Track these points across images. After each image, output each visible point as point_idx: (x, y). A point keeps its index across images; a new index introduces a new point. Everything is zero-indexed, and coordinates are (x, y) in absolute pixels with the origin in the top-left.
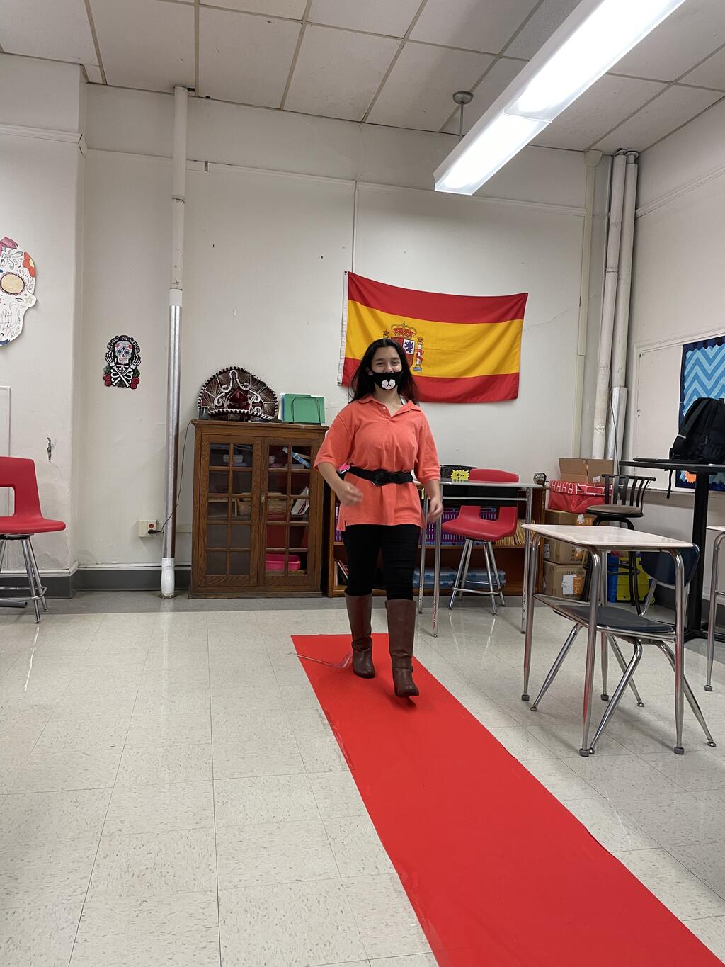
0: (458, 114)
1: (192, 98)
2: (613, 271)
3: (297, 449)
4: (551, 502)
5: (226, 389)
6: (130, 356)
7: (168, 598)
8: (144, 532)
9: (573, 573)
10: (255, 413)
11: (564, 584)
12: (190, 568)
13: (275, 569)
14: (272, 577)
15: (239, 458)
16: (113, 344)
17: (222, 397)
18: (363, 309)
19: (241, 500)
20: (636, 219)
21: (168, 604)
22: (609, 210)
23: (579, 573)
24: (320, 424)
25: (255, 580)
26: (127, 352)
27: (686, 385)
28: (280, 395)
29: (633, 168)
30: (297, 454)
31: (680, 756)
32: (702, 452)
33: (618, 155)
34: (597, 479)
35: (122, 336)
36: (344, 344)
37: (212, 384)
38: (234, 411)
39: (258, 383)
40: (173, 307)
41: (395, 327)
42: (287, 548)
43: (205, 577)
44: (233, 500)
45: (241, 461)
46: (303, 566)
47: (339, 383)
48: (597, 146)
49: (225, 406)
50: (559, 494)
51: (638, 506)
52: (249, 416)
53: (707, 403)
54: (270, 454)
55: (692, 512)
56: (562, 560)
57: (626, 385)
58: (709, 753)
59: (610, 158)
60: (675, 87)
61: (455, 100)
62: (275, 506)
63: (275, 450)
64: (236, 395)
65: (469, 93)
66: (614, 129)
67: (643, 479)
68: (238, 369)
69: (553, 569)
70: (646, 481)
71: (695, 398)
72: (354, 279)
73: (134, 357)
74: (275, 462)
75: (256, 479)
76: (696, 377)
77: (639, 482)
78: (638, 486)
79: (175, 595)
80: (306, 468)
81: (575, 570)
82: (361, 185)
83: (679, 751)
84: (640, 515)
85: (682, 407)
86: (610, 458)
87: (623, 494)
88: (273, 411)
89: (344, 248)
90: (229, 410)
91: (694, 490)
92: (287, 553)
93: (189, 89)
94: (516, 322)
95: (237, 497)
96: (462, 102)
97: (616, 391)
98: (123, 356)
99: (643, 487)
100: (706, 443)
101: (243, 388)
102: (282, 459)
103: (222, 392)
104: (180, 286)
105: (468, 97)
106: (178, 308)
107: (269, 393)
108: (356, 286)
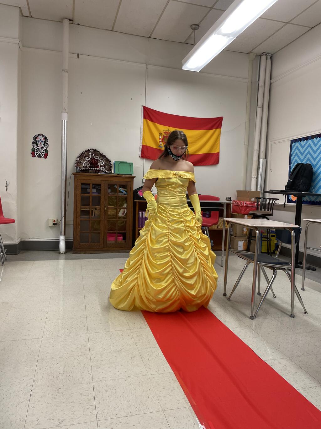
0: (193, 35)
1: (71, 24)
2: (260, 108)
3: (120, 186)
4: (233, 209)
5: (88, 159)
6: (43, 143)
7: (63, 253)
8: (51, 224)
9: (242, 241)
10: (102, 170)
11: (239, 246)
12: (72, 240)
13: (111, 240)
14: (110, 244)
15: (95, 190)
16: (35, 138)
17: (86, 162)
18: (150, 123)
19: (96, 209)
20: (270, 84)
21: (63, 256)
22: (259, 80)
23: (245, 241)
24: (131, 175)
25: (102, 245)
26: (42, 142)
27: (292, 158)
28: (113, 161)
29: (269, 61)
30: (121, 188)
31: (293, 318)
32: (299, 187)
33: (263, 55)
34: (253, 199)
35: (40, 134)
36: (142, 139)
37: (82, 156)
38: (92, 168)
39: (103, 156)
40: (63, 121)
41: (164, 131)
42: (117, 231)
43: (80, 244)
44: (92, 209)
45: (95, 191)
46: (124, 239)
47: (139, 156)
48: (254, 51)
49: (88, 166)
50: (237, 207)
51: (271, 211)
52: (99, 171)
53: (302, 165)
54: (109, 188)
55: (295, 213)
56: (238, 234)
57: (266, 157)
58: (305, 317)
59: (259, 56)
60: (288, 24)
61: (191, 29)
62: (111, 212)
63: (111, 187)
64: (93, 161)
65: (198, 25)
66: (261, 43)
67: (273, 199)
68: (94, 150)
69: (234, 239)
70: (274, 200)
71: (296, 164)
72: (146, 110)
73: (46, 143)
74: (111, 192)
75: (102, 200)
76: (297, 154)
77: (271, 200)
78: (271, 202)
79: (66, 253)
80: (125, 194)
81: (244, 239)
82: (149, 66)
83: (292, 316)
84: (272, 215)
85: (290, 167)
86: (258, 190)
87: (264, 206)
88: (110, 168)
89: (141, 95)
90: (90, 168)
91: (296, 204)
92: (117, 233)
93: (70, 20)
94: (218, 130)
95: (94, 208)
96: (195, 29)
97: (261, 160)
98: (40, 143)
99: (273, 203)
100: (301, 183)
101: (96, 158)
102: (114, 190)
103: (86, 160)
104: (66, 111)
105: (197, 26)
106: (66, 121)
107: (108, 161)
108: (147, 112)
